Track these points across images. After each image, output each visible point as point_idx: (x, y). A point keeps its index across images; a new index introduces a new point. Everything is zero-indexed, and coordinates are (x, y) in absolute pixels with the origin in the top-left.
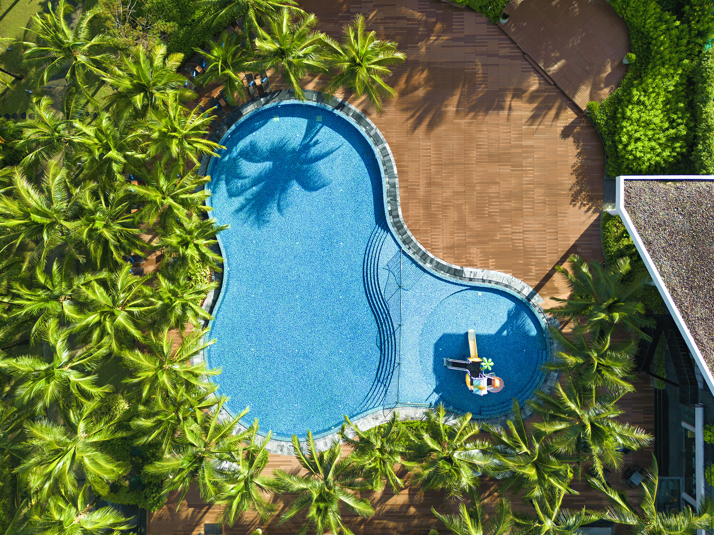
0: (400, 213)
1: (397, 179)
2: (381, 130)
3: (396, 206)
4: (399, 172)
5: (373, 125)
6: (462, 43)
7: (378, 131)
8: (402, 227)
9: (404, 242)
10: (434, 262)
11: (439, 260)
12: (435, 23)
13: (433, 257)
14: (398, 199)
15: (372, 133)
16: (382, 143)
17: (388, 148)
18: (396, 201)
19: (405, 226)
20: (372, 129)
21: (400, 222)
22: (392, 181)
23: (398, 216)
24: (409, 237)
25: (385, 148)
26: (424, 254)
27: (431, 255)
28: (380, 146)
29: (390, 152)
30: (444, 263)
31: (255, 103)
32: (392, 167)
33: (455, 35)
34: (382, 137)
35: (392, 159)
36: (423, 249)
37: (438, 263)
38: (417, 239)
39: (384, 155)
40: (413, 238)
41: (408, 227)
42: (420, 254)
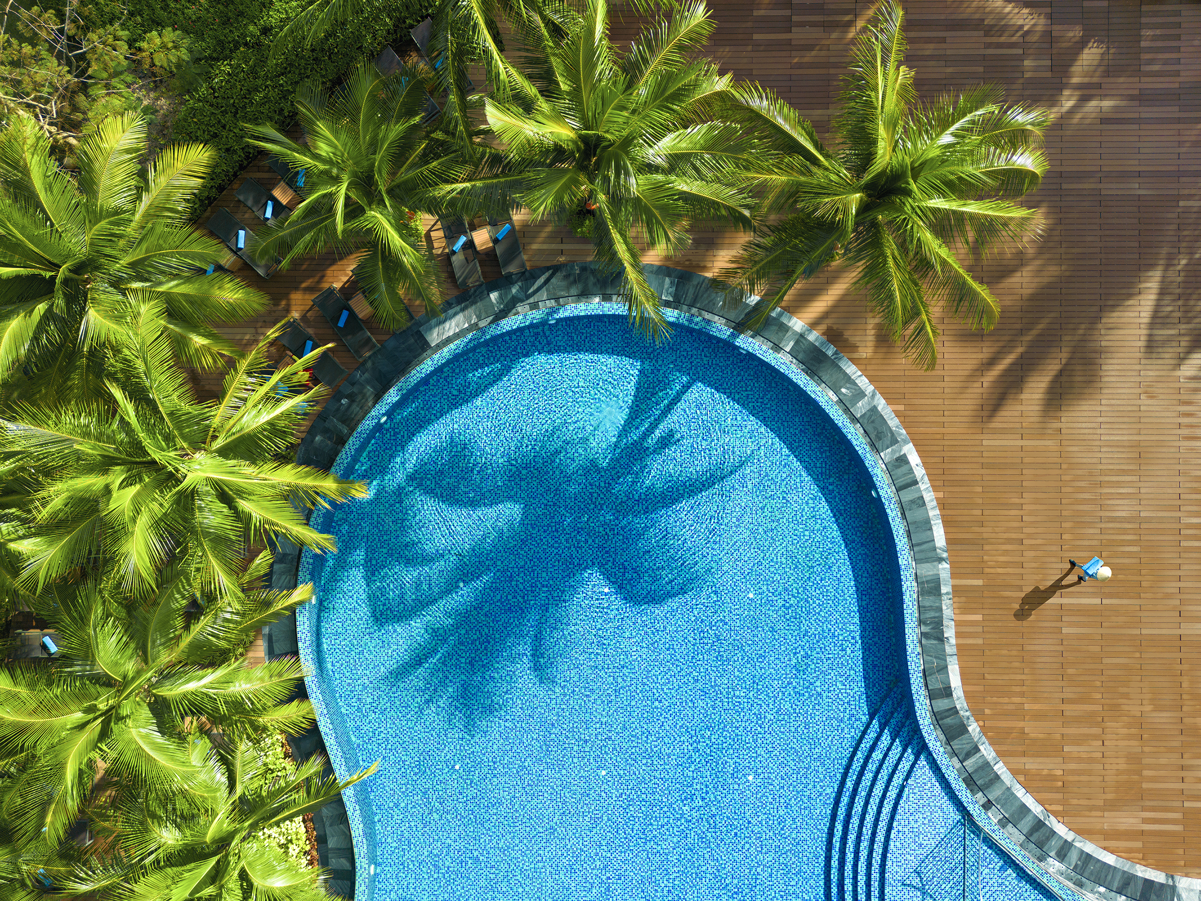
0: (955, 681)
1: (945, 566)
2: (889, 400)
3: (942, 656)
4: (949, 541)
5: (863, 382)
6: (1172, 111)
7: (881, 403)
8: (963, 729)
9: (970, 782)
10: (1073, 857)
11: (1089, 848)
12: (1082, 44)
13: (1070, 836)
14: (950, 632)
15: (860, 409)
16: (894, 441)
17: (914, 459)
18: (941, 639)
19: (974, 728)
20: (861, 394)
21: (954, 711)
22: (926, 570)
23: (947, 692)
24: (986, 766)
25: (903, 460)
26: (1039, 825)
27: (1061, 830)
28: (887, 454)
29: (919, 472)
30: (1109, 859)
31: (470, 311)
32: (927, 525)
33: (1149, 83)
34: (893, 422)
35: (929, 497)
36: (1036, 809)
37: (1087, 858)
38: (1014, 772)
39: (900, 482)
40: (1000, 768)
41: (984, 730)
42: (1026, 824)
